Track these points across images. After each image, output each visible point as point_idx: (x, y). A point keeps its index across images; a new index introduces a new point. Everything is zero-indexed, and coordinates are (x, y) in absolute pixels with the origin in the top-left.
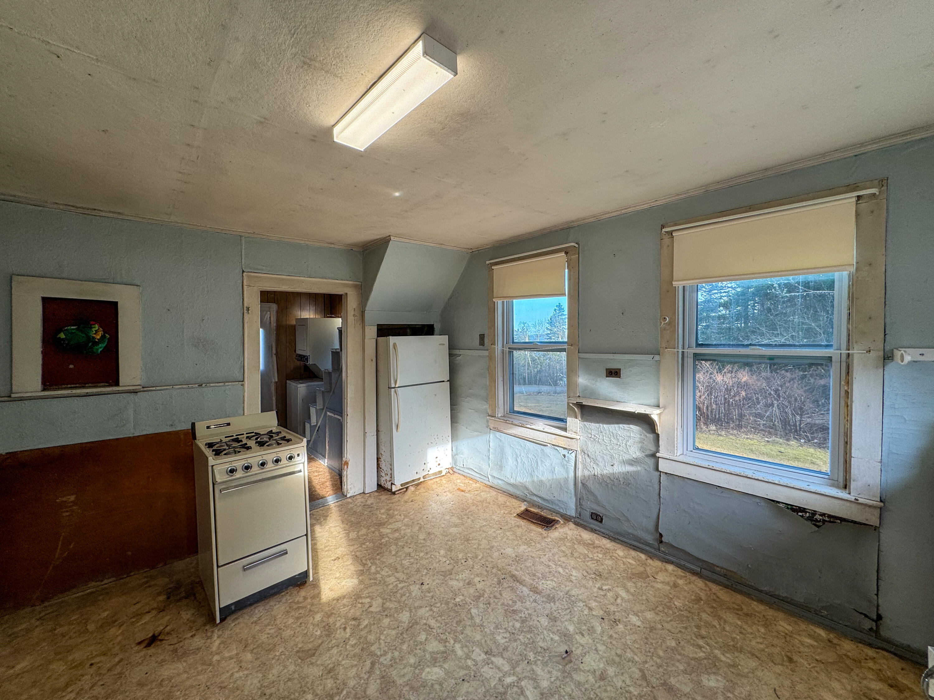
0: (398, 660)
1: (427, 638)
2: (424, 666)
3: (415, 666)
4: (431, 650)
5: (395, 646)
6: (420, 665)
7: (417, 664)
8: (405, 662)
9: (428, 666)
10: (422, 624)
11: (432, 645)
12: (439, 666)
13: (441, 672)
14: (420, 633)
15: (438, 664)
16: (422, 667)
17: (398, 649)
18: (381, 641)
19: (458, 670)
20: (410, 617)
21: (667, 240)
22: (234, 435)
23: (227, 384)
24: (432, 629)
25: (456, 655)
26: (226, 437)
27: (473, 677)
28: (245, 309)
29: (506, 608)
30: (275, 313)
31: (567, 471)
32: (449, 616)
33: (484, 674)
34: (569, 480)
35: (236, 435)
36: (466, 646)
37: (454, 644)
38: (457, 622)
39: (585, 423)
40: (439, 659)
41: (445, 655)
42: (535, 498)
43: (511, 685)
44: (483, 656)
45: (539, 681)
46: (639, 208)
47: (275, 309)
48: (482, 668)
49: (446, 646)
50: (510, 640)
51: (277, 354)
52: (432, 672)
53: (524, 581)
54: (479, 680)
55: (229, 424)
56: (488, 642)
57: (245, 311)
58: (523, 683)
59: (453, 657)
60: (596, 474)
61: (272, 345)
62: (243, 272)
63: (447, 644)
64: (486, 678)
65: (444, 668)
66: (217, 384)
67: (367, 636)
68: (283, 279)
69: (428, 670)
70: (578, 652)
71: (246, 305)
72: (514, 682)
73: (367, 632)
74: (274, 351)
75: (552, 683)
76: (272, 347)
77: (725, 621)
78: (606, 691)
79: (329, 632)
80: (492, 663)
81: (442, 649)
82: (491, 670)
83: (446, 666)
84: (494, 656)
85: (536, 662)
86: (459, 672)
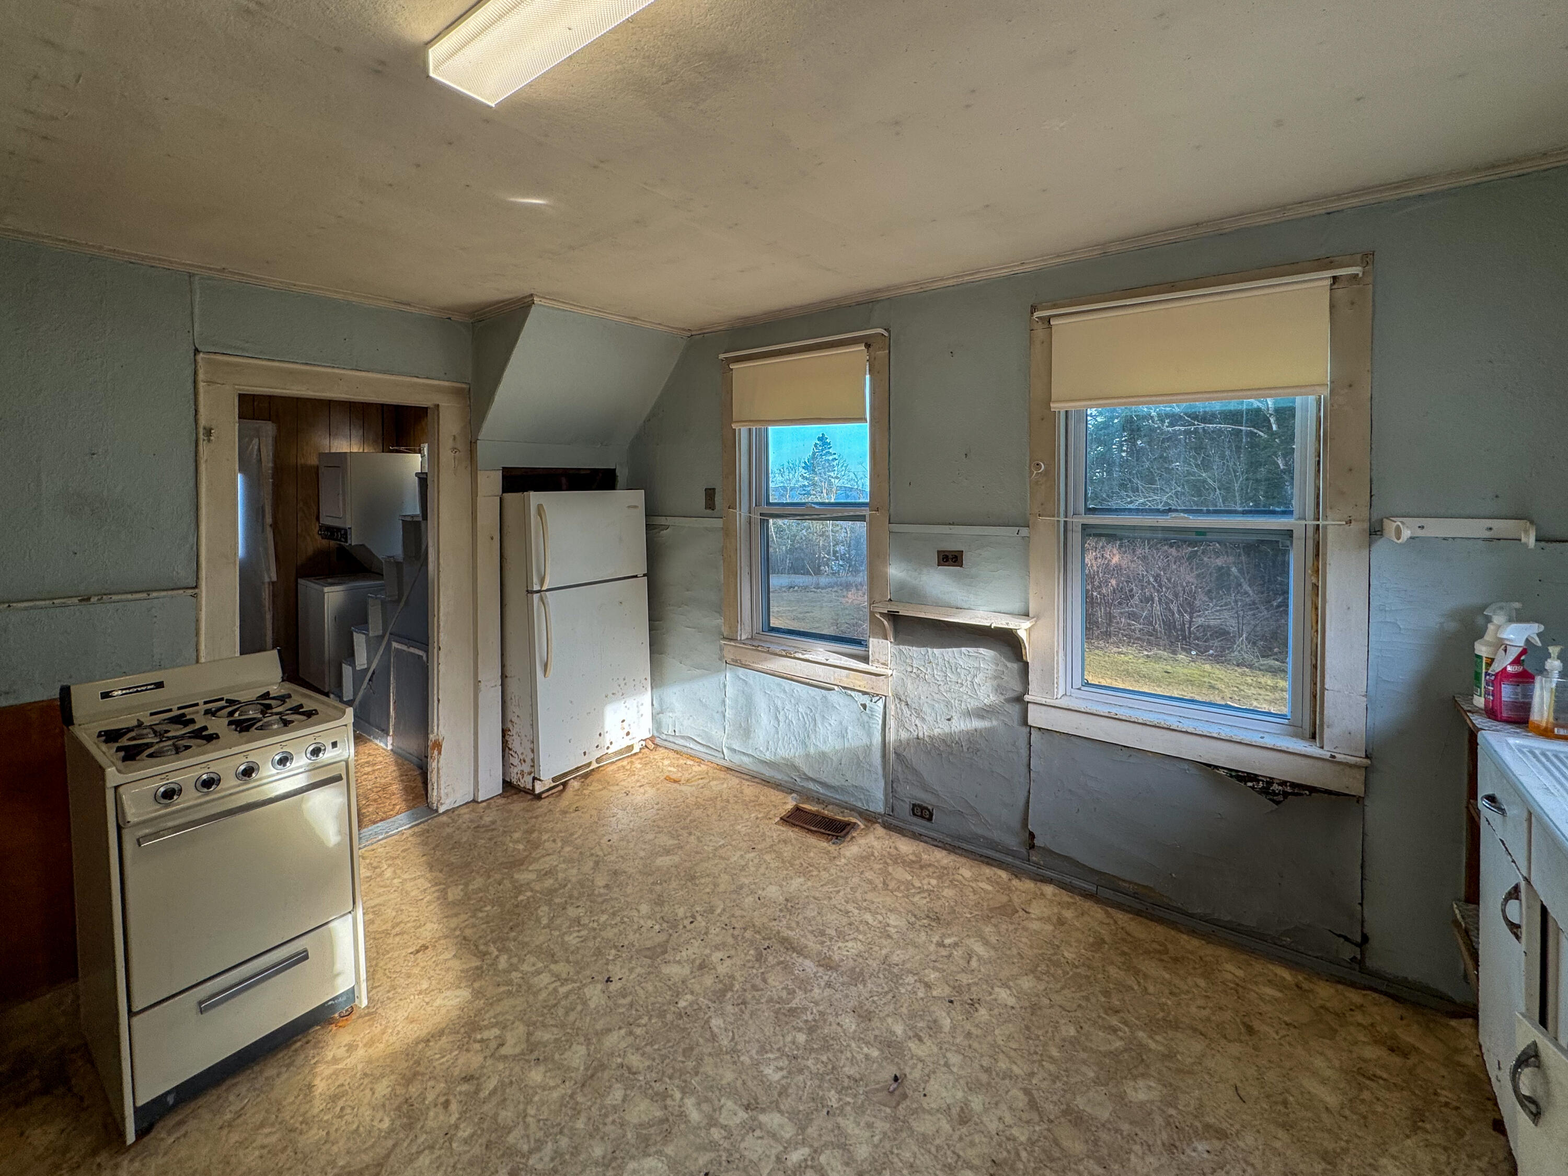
0: (567, 1157)
1: (625, 1096)
2: (623, 1158)
3: (606, 1161)
4: (635, 1121)
5: (559, 1124)
6: (615, 1158)
7: (609, 1157)
8: (582, 1157)
9: (633, 1158)
10: (614, 1066)
11: (637, 1109)
12: (656, 1153)
13: (660, 1165)
14: (610, 1087)
15: (652, 1149)
16: (619, 1161)
17: (566, 1131)
18: (530, 1120)
19: (695, 1155)
20: (589, 1055)
21: (1040, 332)
22: (175, 707)
23: (155, 594)
24: (635, 1073)
25: (687, 1122)
26: (152, 714)
27: (724, 1163)
28: (201, 431)
29: (777, 1006)
30: (270, 441)
31: (870, 735)
32: (669, 1041)
33: (746, 1153)
34: (873, 749)
35: (179, 708)
36: (707, 1100)
37: (682, 1099)
38: (684, 1051)
39: (901, 647)
40: (654, 1137)
41: (666, 1126)
42: (811, 786)
43: (800, 1166)
44: (742, 1115)
45: (852, 1148)
46: (994, 274)
47: (270, 433)
48: (743, 1140)
49: (666, 1107)
50: (789, 1073)
51: (274, 526)
52: (643, 1169)
53: (806, 947)
54: (737, 1168)
55: (160, 685)
56: (749, 1083)
57: (201, 436)
58: (823, 1159)
59: (683, 1126)
60: (921, 735)
61: (263, 507)
62: (197, 351)
63: (669, 1102)
64: (751, 1161)
65: (666, 1156)
66: (129, 596)
67: (496, 1115)
68: (291, 372)
69: (632, 1165)
70: (914, 1074)
71: (203, 422)
72: (806, 1160)
73: (498, 1104)
74: (269, 520)
75: (876, 1146)
76: (263, 511)
77: (1146, 976)
78: (972, 1144)
79: (410, 1117)
80: (761, 1126)
81: (659, 1114)
82: (760, 1141)
83: (669, 1150)
84: (763, 1110)
85: (841, 1109)
86: (696, 1159)
